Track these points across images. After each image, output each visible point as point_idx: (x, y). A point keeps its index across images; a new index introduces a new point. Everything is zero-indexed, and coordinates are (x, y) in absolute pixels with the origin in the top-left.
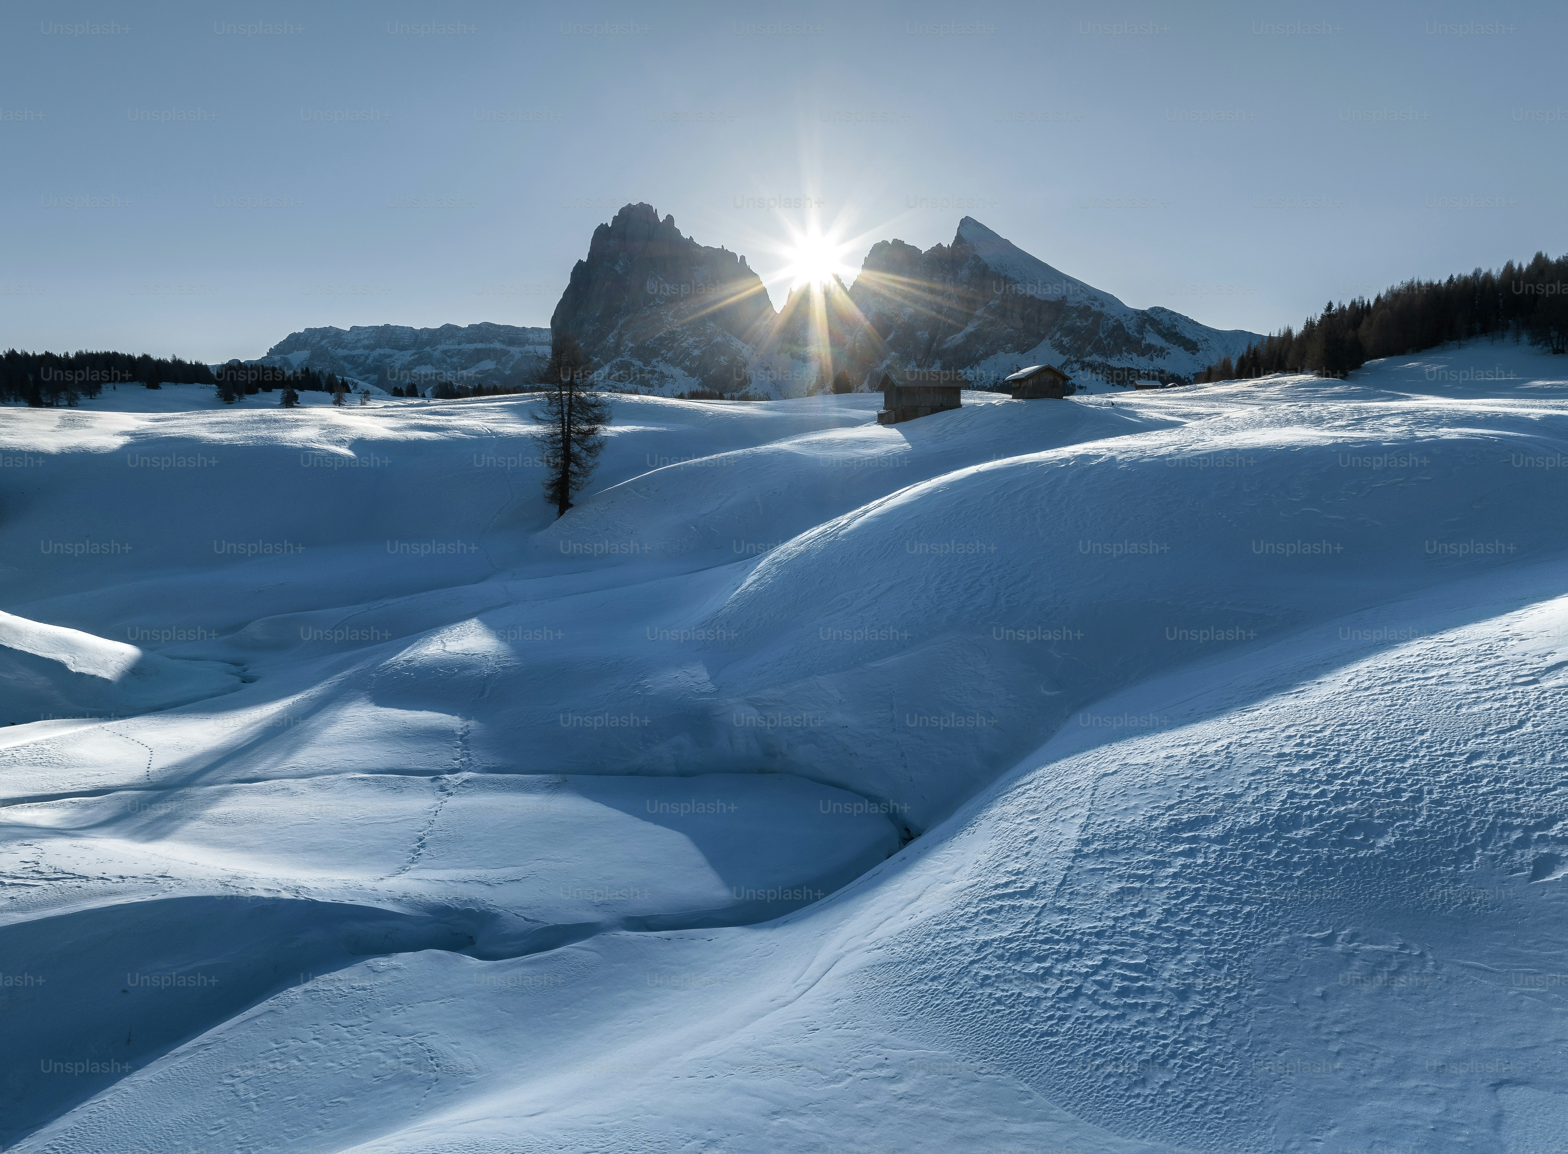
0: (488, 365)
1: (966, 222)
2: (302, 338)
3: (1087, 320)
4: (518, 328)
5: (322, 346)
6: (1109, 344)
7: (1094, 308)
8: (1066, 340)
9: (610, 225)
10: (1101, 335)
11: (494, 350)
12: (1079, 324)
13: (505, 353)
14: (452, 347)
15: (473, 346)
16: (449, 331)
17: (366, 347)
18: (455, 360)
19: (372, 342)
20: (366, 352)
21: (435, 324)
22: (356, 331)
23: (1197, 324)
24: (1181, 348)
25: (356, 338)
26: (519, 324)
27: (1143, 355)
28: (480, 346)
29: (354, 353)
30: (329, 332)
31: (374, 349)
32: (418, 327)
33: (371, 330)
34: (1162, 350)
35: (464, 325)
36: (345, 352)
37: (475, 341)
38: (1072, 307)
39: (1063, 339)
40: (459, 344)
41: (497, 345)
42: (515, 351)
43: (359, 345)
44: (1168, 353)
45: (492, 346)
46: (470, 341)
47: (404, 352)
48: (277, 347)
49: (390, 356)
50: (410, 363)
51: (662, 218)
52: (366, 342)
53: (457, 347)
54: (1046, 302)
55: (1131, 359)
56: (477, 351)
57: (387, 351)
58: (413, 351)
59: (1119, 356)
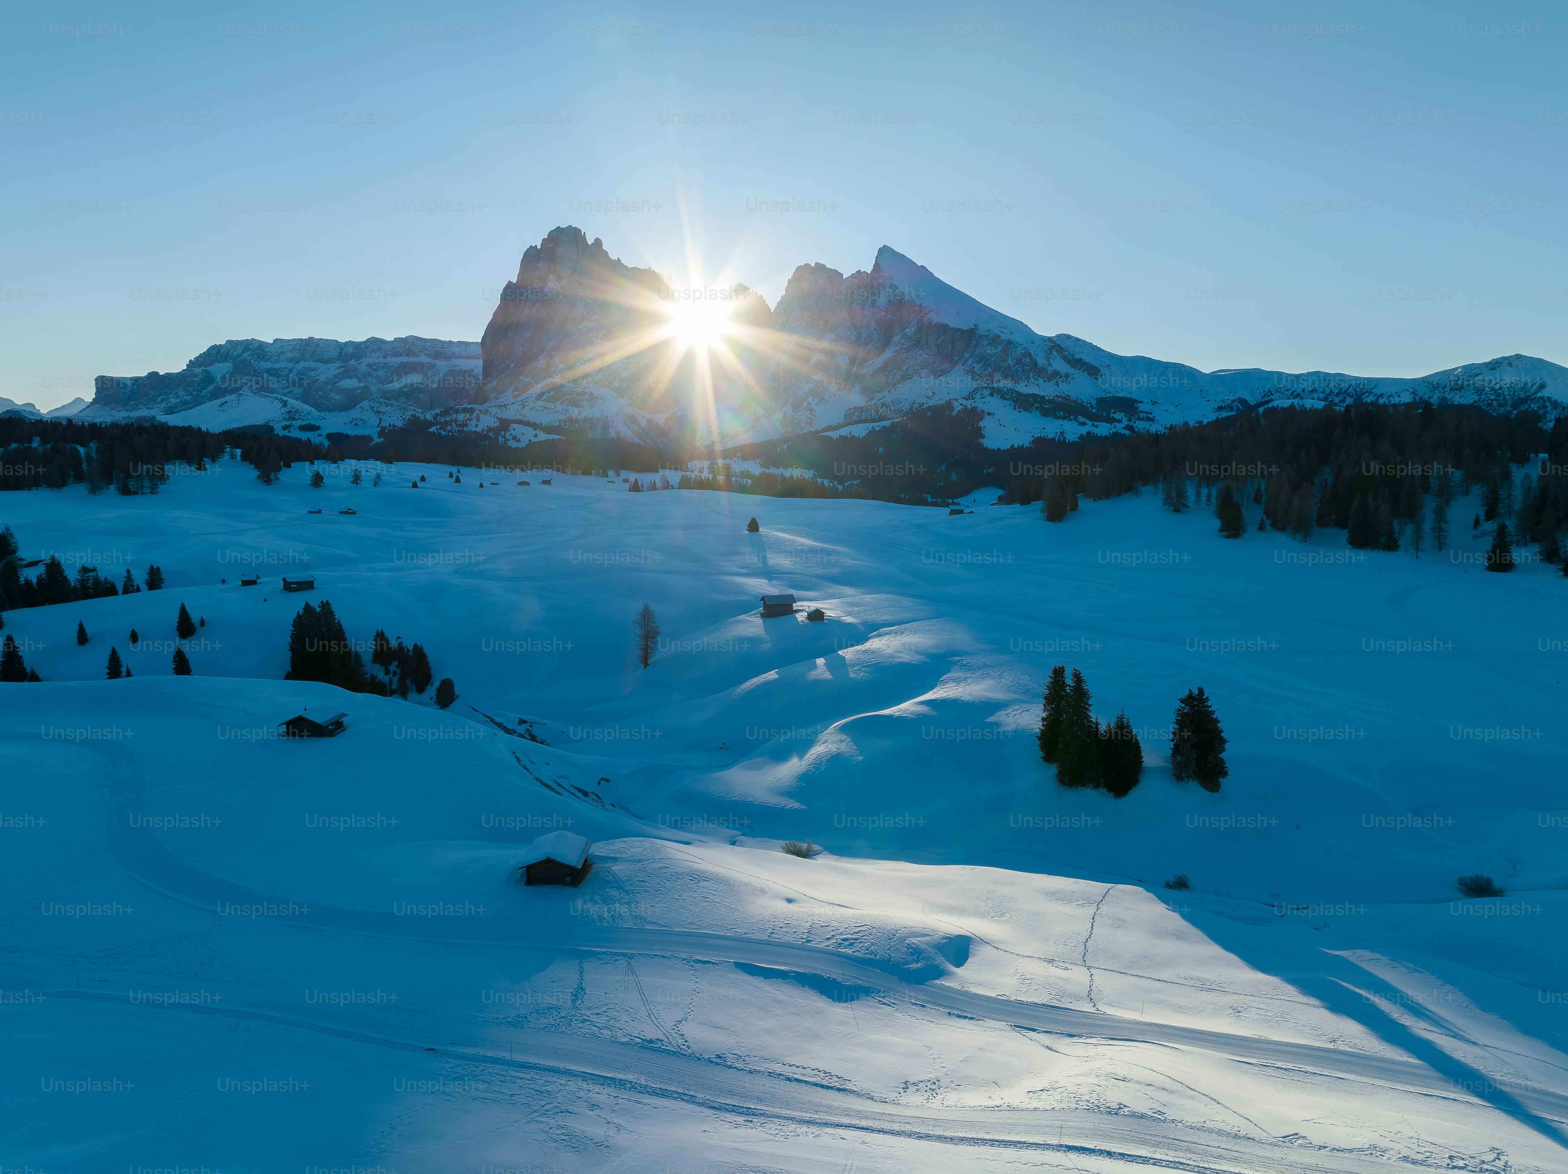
0: (414, 379)
1: (885, 253)
2: (223, 350)
3: (996, 348)
4: (444, 342)
5: (245, 360)
6: (1017, 371)
7: (1003, 337)
8: (977, 367)
9: (539, 247)
10: (1010, 362)
11: (421, 365)
12: (989, 351)
13: (432, 367)
14: (377, 361)
15: (399, 360)
16: (375, 344)
17: (290, 360)
18: (381, 373)
19: (296, 355)
20: (290, 365)
21: (360, 337)
22: (279, 344)
23: (1101, 350)
24: (1086, 374)
25: (279, 351)
26: (445, 338)
27: (1049, 381)
28: (405, 359)
29: (278, 366)
30: (250, 344)
31: (297, 362)
32: (342, 340)
33: (295, 343)
34: (1067, 376)
35: (390, 338)
36: (268, 365)
37: (401, 355)
38: (983, 335)
39: (974, 365)
40: (385, 357)
41: (423, 359)
42: (442, 365)
43: (282, 357)
44: (1073, 379)
45: (418, 359)
46: (396, 354)
47: (329, 366)
48: (197, 359)
49: (315, 369)
50: (335, 377)
51: (590, 241)
52: (290, 355)
53: (382, 360)
54: (959, 329)
55: (1038, 385)
56: (404, 365)
57: (311, 364)
58: (338, 365)
59: (1026, 383)
